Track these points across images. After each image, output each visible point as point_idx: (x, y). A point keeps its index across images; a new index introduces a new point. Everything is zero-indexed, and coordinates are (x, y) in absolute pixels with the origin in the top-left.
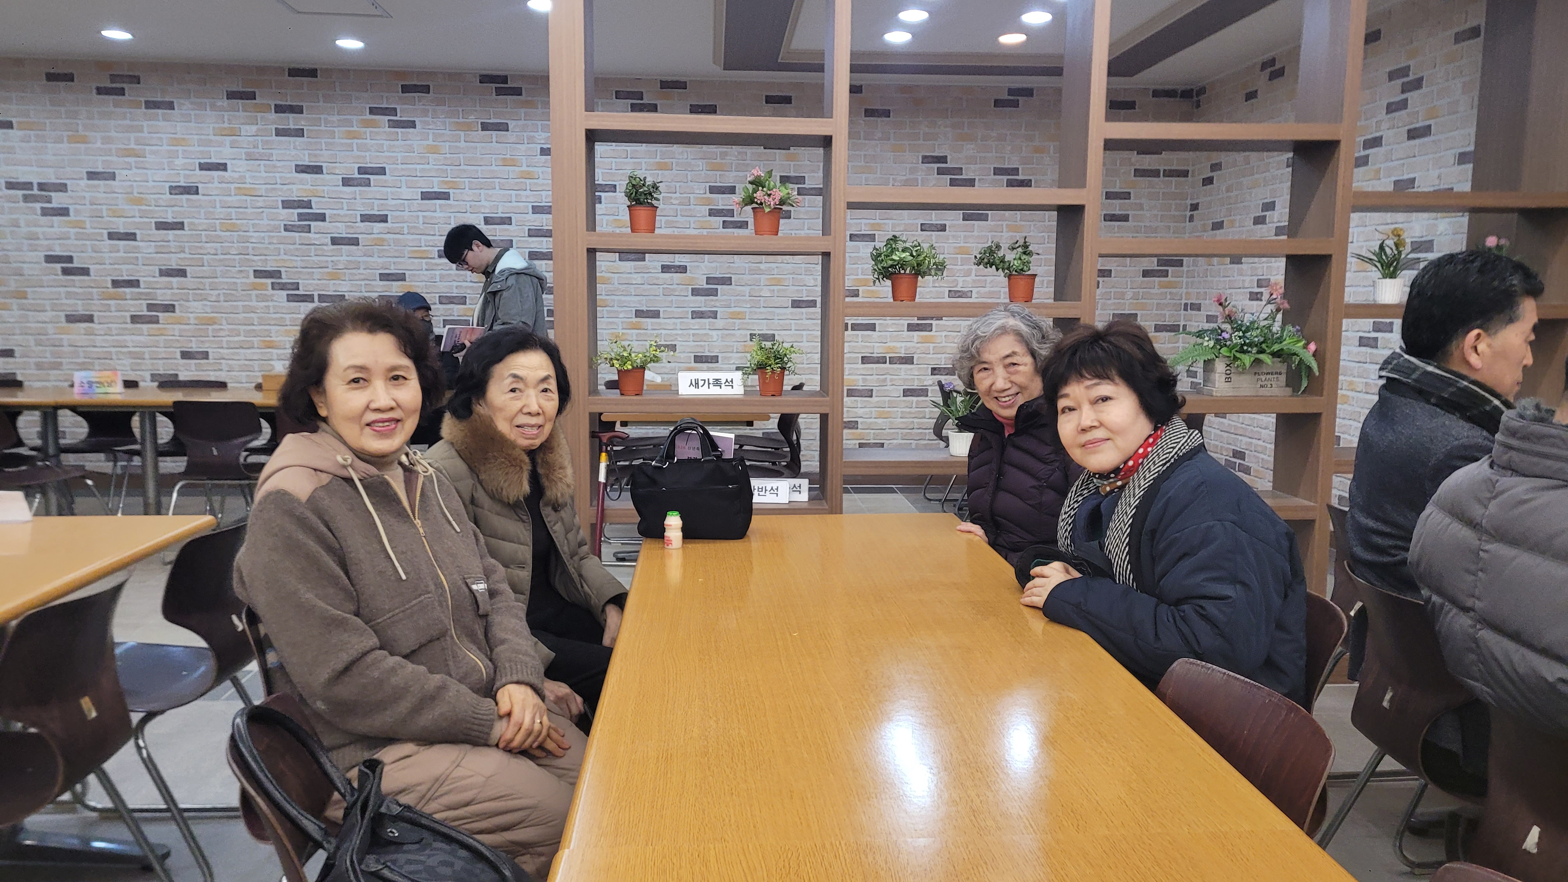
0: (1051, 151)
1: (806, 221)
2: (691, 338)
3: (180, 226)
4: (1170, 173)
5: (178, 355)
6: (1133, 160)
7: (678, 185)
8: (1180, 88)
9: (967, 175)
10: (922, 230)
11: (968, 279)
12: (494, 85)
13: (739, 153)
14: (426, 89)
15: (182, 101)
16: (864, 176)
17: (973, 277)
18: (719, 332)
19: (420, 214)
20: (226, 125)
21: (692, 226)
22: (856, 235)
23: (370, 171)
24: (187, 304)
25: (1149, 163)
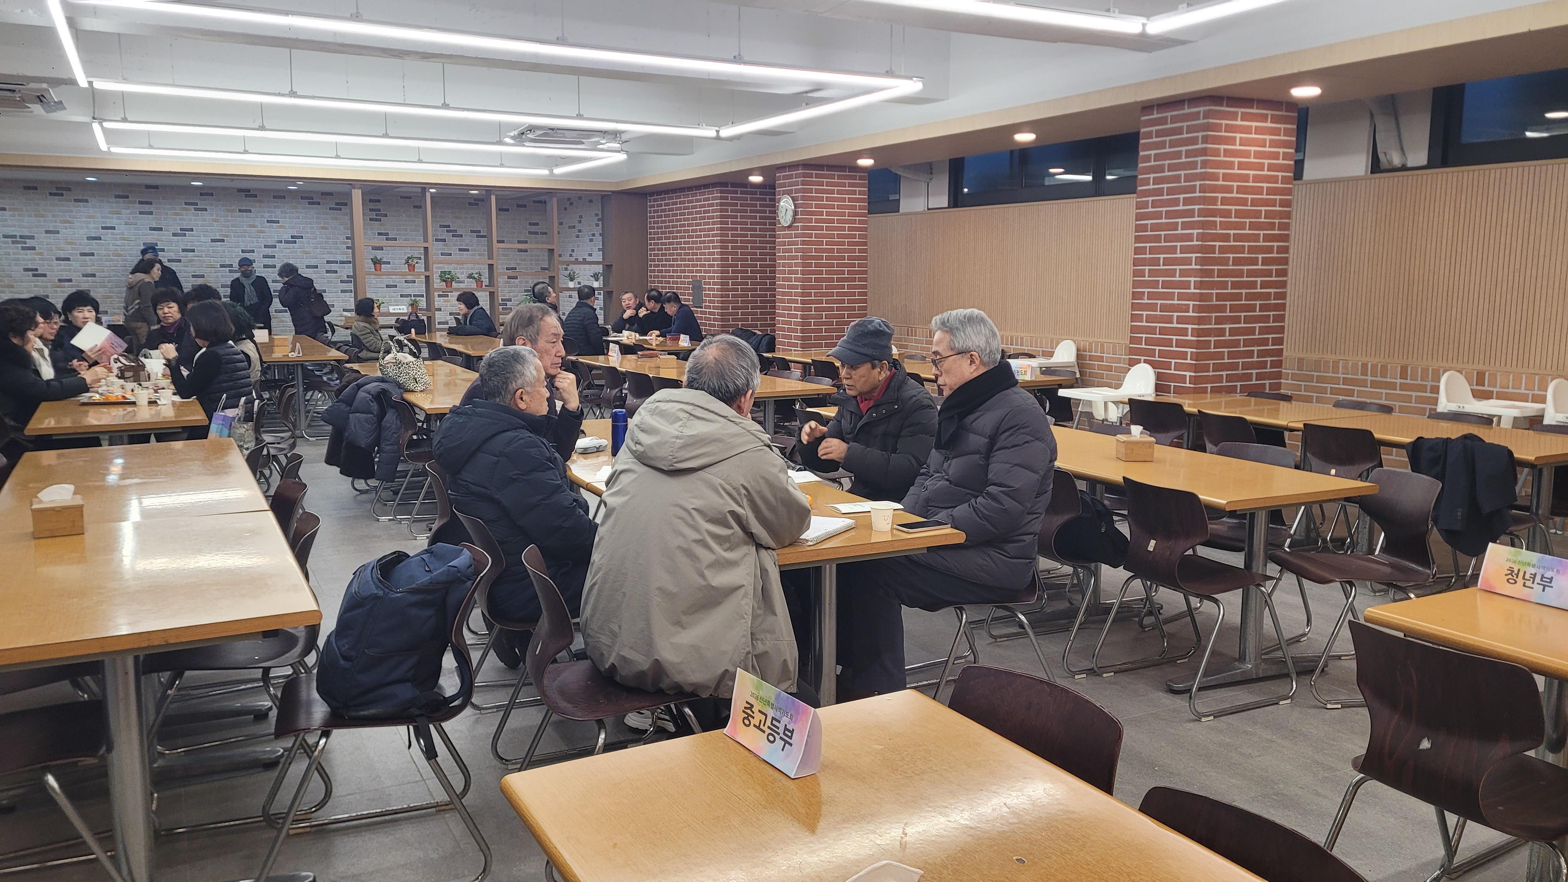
3: (92, 254)
6: (527, 227)
12: (244, 194)
15: (93, 199)
20: (114, 209)
23: (186, 230)
25: (534, 229)
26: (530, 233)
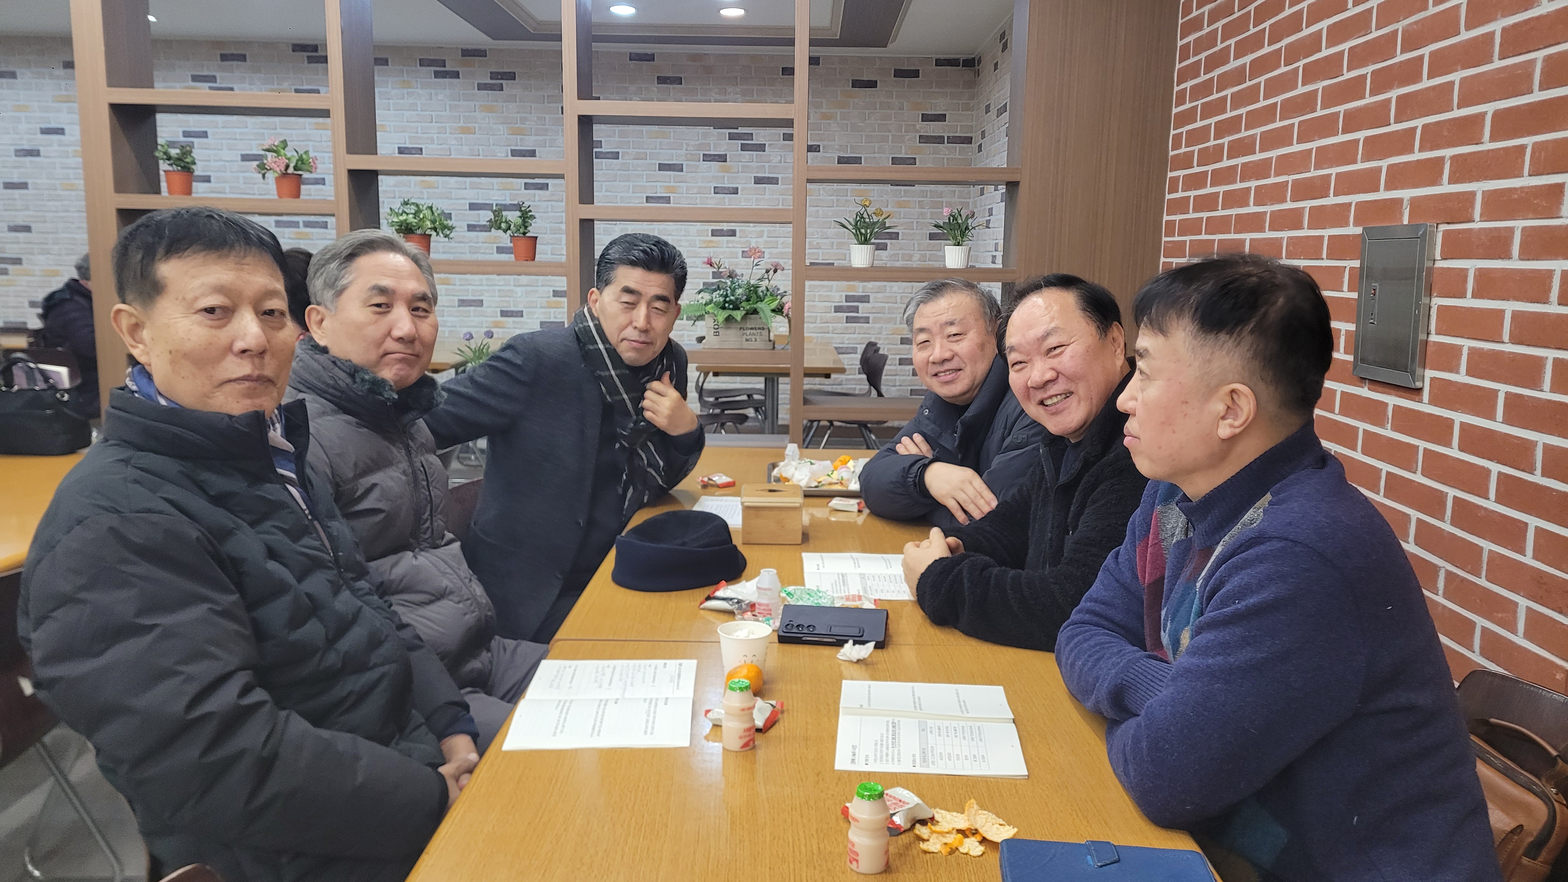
0: (839, 117)
1: (604, 184)
2: (497, 294)
3: (24, 186)
4: (953, 140)
5: (27, 304)
6: (918, 126)
7: (481, 148)
8: (962, 57)
9: (757, 140)
10: (715, 193)
11: (760, 240)
12: (306, 54)
13: (538, 118)
14: (242, 58)
15: (23, 70)
16: (659, 140)
17: (765, 238)
18: (523, 288)
19: (241, 175)
20: (63, 93)
21: (496, 187)
22: (652, 197)
23: (193, 134)
24: (32, 257)
25: (933, 129)
26: (924, 139)
